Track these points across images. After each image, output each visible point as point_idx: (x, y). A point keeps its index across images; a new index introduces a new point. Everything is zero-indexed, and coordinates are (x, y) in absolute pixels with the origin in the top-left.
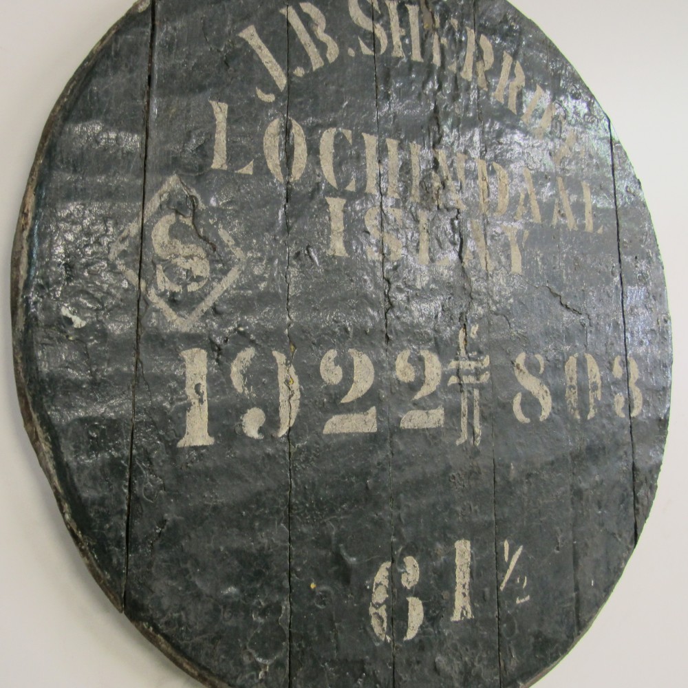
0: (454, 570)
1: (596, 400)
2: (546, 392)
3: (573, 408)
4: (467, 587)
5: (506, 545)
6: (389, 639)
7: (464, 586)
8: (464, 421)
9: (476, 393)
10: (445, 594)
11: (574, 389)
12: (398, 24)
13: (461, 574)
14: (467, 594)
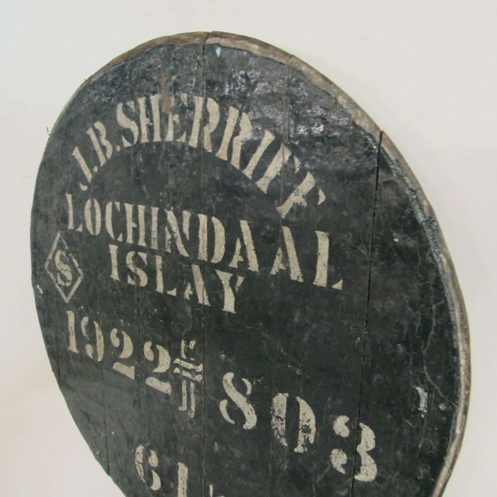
0: (177, 477)
1: (307, 441)
2: (252, 410)
3: (278, 433)
4: (185, 490)
5: (211, 487)
6: (144, 481)
7: (183, 488)
8: (185, 398)
9: (192, 385)
10: (172, 485)
11: (282, 420)
12: (145, 116)
13: (182, 481)
14: (185, 493)
